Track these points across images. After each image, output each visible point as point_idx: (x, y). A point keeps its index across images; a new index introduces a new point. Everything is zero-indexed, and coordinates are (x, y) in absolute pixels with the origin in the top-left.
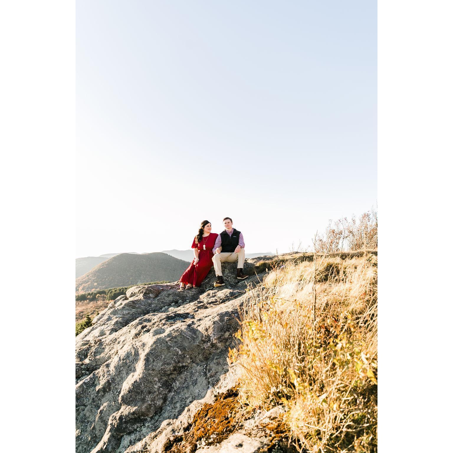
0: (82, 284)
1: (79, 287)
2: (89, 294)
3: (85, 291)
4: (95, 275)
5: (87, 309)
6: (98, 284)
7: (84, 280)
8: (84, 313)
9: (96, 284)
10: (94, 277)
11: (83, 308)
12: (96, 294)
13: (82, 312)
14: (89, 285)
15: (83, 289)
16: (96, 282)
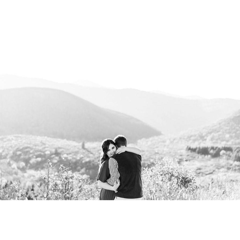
0: (210, 133)
1: (207, 136)
2: (213, 148)
3: (214, 143)
4: (229, 123)
5: (206, 166)
6: (231, 137)
7: (215, 128)
8: (201, 171)
9: (227, 136)
10: (227, 126)
11: (203, 164)
12: (220, 150)
13: (200, 169)
14: (219, 135)
15: (212, 139)
16: (229, 133)
